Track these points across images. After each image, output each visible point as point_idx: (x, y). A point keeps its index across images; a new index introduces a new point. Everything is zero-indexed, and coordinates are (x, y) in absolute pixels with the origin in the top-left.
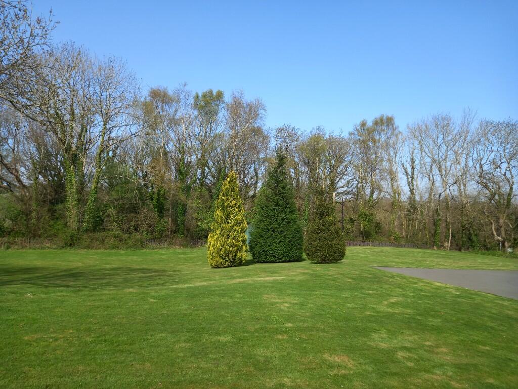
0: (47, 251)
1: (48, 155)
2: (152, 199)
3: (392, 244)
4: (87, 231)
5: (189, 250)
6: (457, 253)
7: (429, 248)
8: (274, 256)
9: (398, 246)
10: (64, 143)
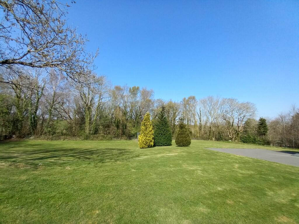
0: (78, 141)
1: (80, 108)
2: (115, 123)
3: (196, 139)
4: (92, 134)
5: (128, 141)
6: (217, 142)
7: (208, 140)
8: (162, 144)
9: (198, 140)
10: (85, 103)
